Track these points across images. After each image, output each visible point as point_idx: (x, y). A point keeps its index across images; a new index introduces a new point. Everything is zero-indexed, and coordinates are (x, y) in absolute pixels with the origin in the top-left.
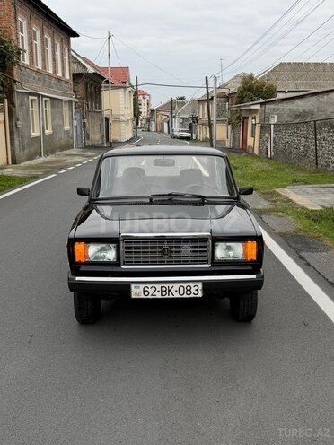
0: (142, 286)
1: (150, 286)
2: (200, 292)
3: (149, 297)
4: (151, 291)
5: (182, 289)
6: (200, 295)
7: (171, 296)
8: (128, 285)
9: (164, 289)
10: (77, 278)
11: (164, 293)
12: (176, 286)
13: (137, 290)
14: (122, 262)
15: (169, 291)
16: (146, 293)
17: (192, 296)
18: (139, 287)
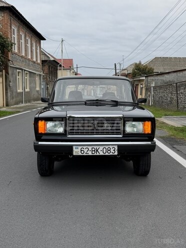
0: (80, 148)
1: (85, 147)
2: (116, 152)
3: (84, 154)
4: (86, 151)
5: (105, 149)
6: (116, 153)
7: (98, 154)
8: (71, 147)
9: (93, 149)
10: (40, 143)
11: (93, 152)
12: (101, 148)
13: (77, 150)
14: (67, 133)
15: (97, 151)
16: (82, 152)
17: (111, 154)
18: (78, 148)
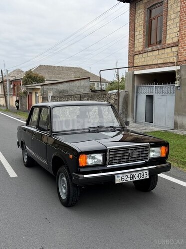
0: (121, 176)
1: (125, 175)
2: (148, 175)
3: (125, 181)
4: (125, 178)
5: (140, 175)
6: (148, 177)
7: (135, 180)
8: (113, 177)
9: (132, 176)
10: (85, 176)
11: (132, 178)
12: (138, 173)
13: (119, 179)
14: (108, 163)
15: (134, 177)
16: (123, 180)
17: (145, 178)
18: (119, 177)
